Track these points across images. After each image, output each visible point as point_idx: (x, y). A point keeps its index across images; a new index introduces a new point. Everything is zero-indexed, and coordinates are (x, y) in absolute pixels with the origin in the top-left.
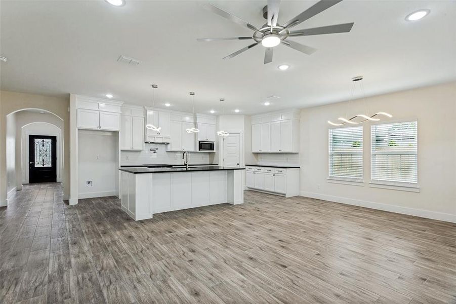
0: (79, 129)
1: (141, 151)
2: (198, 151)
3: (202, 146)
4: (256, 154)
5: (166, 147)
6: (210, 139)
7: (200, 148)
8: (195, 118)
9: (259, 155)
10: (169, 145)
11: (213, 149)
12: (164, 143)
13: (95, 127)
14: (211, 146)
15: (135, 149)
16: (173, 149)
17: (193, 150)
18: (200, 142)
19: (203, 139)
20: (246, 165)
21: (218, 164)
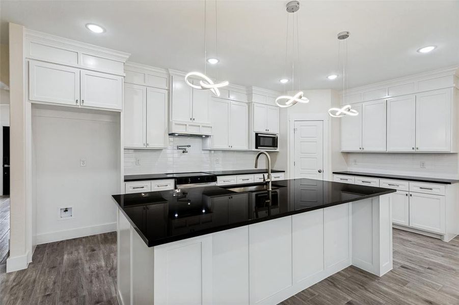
0: (35, 106)
1: (160, 150)
2: (254, 149)
3: (260, 140)
4: (347, 154)
5: (203, 144)
6: (273, 130)
7: (258, 144)
8: (250, 94)
9: (349, 155)
10: (208, 141)
11: (277, 147)
12: (200, 136)
13: (71, 102)
14: (273, 142)
15: (152, 145)
16: (216, 147)
17: (245, 148)
18: (257, 134)
19: (262, 130)
20: (333, 173)
21: (284, 172)
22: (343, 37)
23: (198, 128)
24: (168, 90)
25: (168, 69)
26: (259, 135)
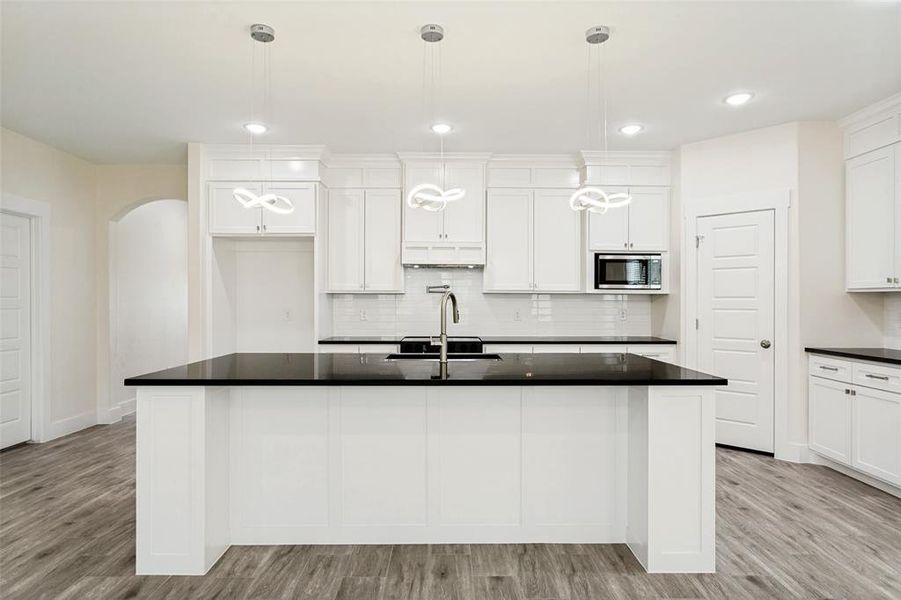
2: (590, 288)
3: (607, 270)
7: (601, 278)
8: (583, 168)
9: (888, 302)
10: (484, 276)
13: (250, 229)
15: (374, 287)
16: (499, 287)
17: (573, 286)
18: (597, 255)
19: (611, 244)
20: (807, 350)
21: (675, 343)
22: (598, 38)
23: (452, 251)
24: (401, 188)
25: (395, 153)
26: (601, 257)
